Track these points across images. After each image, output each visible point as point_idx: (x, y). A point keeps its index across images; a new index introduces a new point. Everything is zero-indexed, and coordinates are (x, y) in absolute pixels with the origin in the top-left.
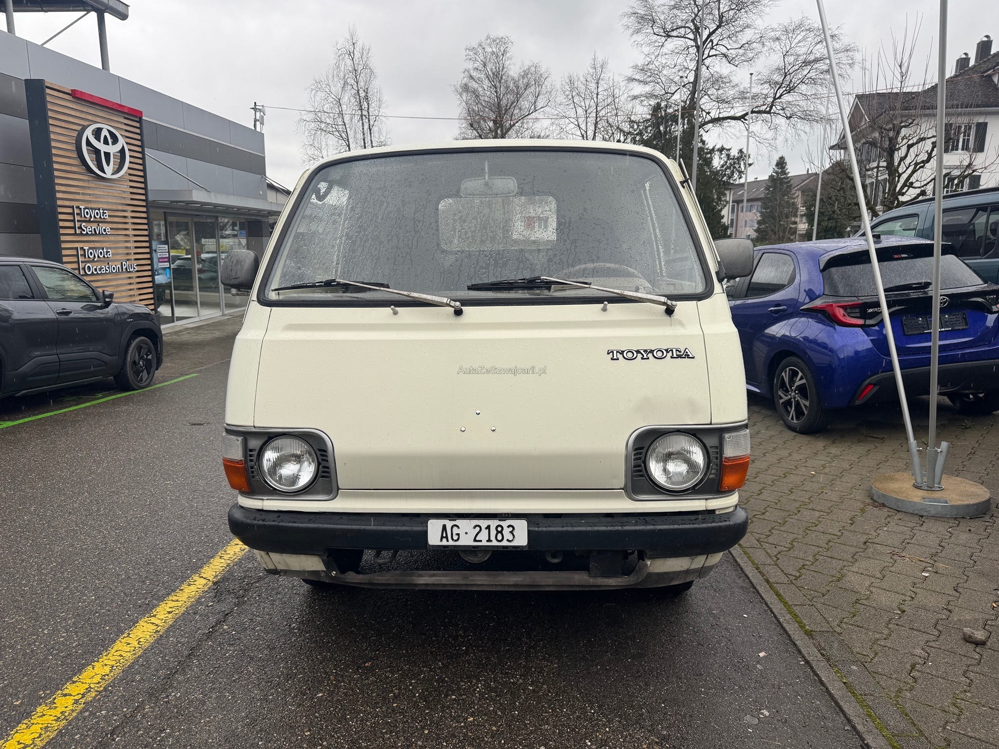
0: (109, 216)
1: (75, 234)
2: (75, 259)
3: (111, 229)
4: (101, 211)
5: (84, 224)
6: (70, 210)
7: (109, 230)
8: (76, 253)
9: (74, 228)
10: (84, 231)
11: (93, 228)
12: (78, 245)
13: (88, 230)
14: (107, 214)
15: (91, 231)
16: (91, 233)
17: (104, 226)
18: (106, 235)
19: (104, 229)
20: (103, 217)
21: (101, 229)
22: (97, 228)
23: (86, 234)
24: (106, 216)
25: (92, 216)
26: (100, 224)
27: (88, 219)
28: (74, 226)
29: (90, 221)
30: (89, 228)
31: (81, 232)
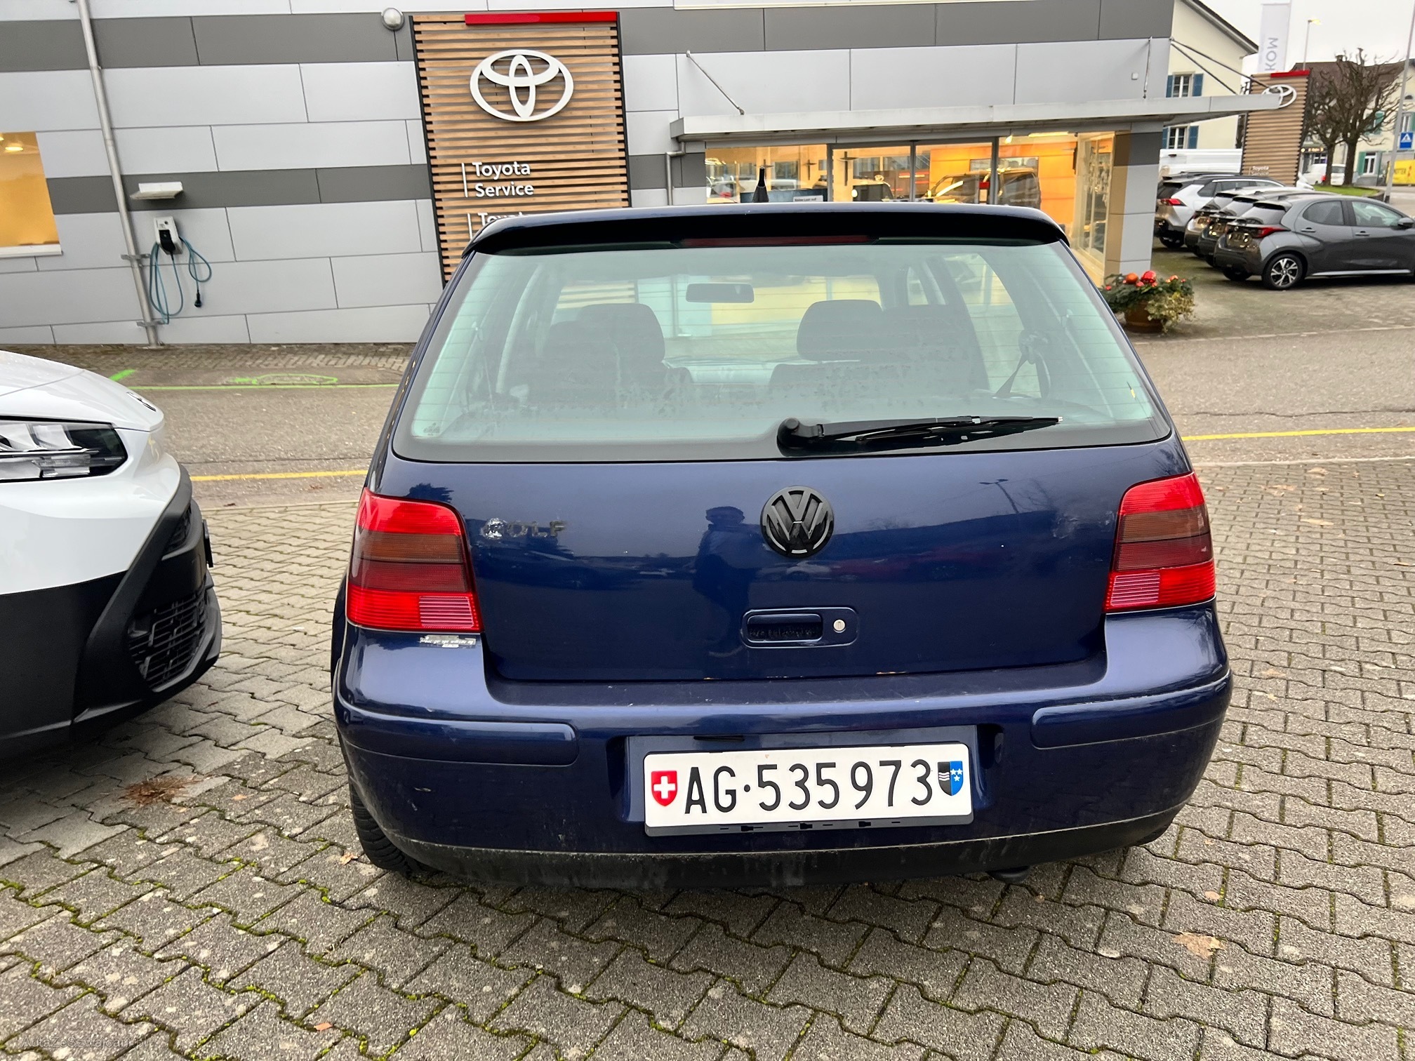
0: (531, 170)
1: (464, 198)
2: (464, 229)
3: (534, 187)
4: (516, 165)
5: (481, 185)
6: (456, 170)
7: (532, 189)
8: (466, 222)
10: (480, 193)
11: (497, 189)
12: (469, 212)
13: (487, 191)
14: (528, 169)
15: (495, 193)
16: (493, 195)
17: (520, 185)
18: (526, 195)
19: (520, 189)
20: (519, 173)
21: (515, 188)
22: (506, 188)
23: (486, 197)
24: (526, 171)
25: (498, 173)
26: (512, 183)
27: (490, 178)
28: (462, 188)
29: (492, 181)
30: (490, 190)
31: (475, 194)
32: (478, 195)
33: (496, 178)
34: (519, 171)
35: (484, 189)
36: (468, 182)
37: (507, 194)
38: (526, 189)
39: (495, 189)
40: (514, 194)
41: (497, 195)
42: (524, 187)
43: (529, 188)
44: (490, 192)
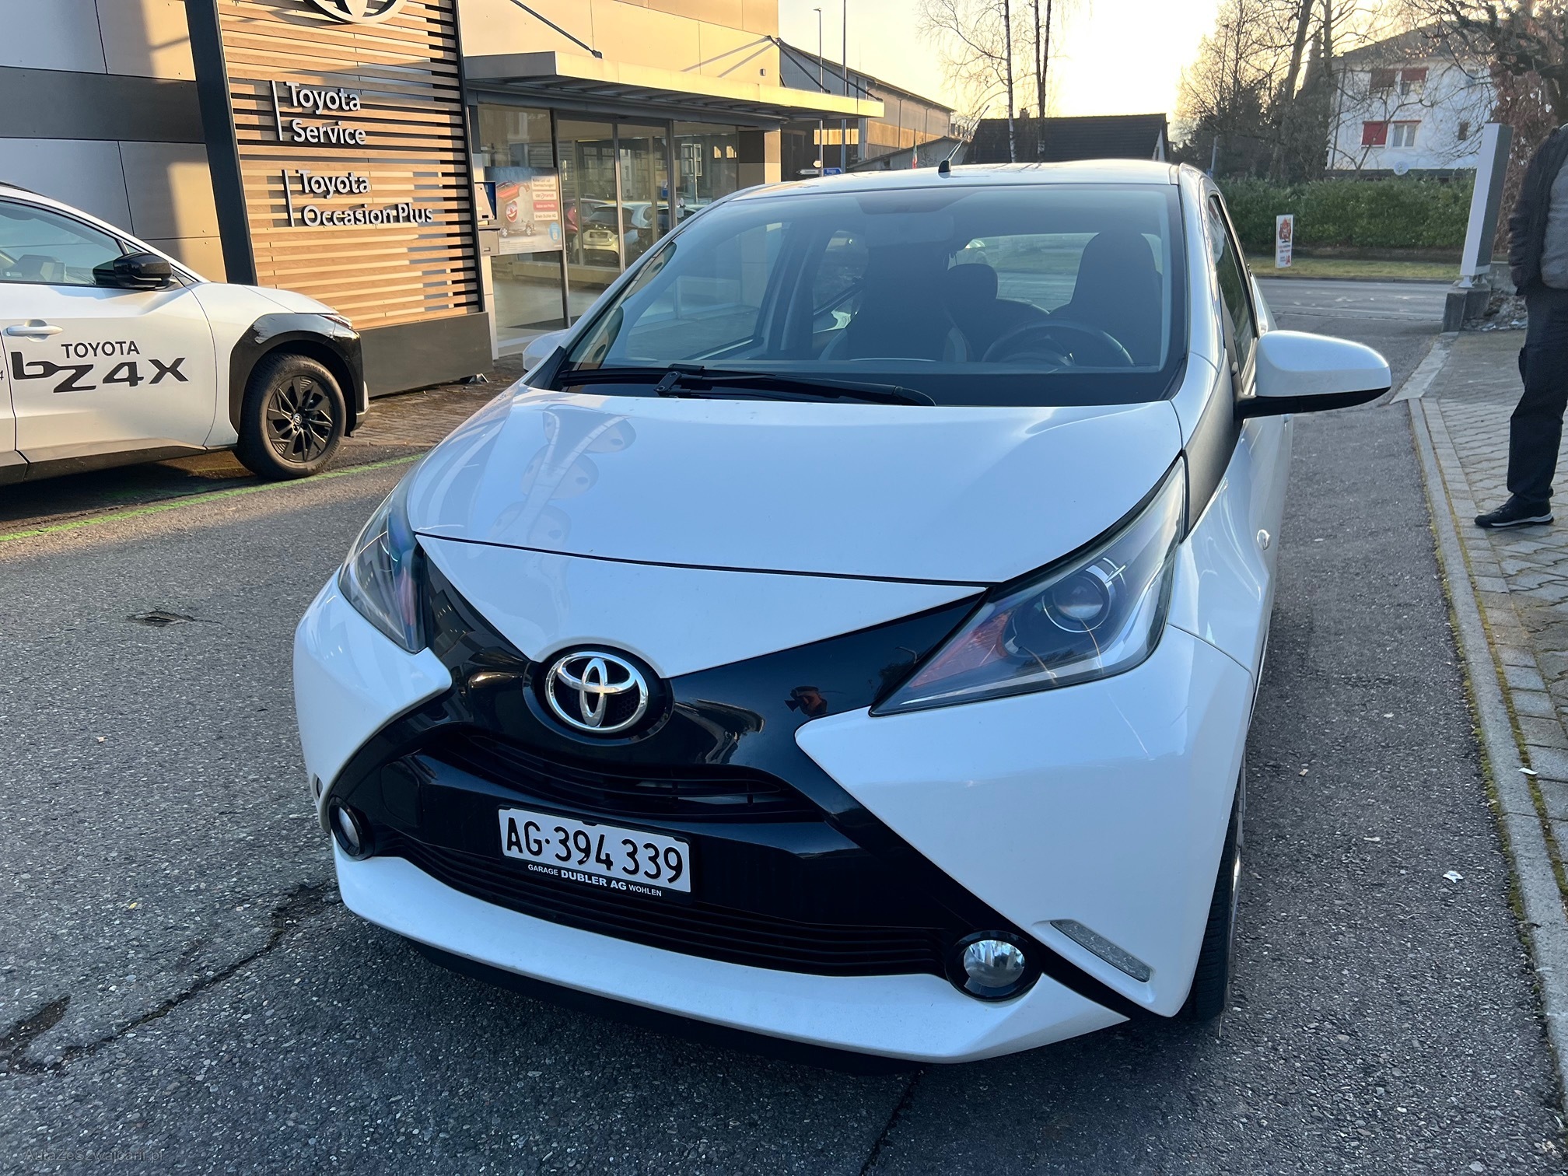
1: (277, 142)
5: (297, 120)
6: (264, 91)
7: (364, 136)
9: (273, 128)
10: (299, 135)
11: (322, 131)
13: (309, 133)
14: (358, 102)
15: (319, 137)
16: (316, 140)
17: (350, 126)
18: (357, 146)
19: (350, 133)
20: (348, 108)
21: (344, 131)
22: (333, 130)
23: (307, 143)
24: (355, 105)
25: (321, 104)
26: (340, 123)
27: (310, 111)
28: (273, 125)
29: (313, 115)
30: (312, 131)
31: (293, 137)
32: (296, 138)
33: (318, 112)
34: (348, 104)
35: (305, 129)
36: (282, 114)
37: (334, 140)
38: (357, 136)
39: (318, 129)
40: (342, 142)
41: (322, 141)
42: (355, 131)
43: (360, 133)
44: (312, 134)
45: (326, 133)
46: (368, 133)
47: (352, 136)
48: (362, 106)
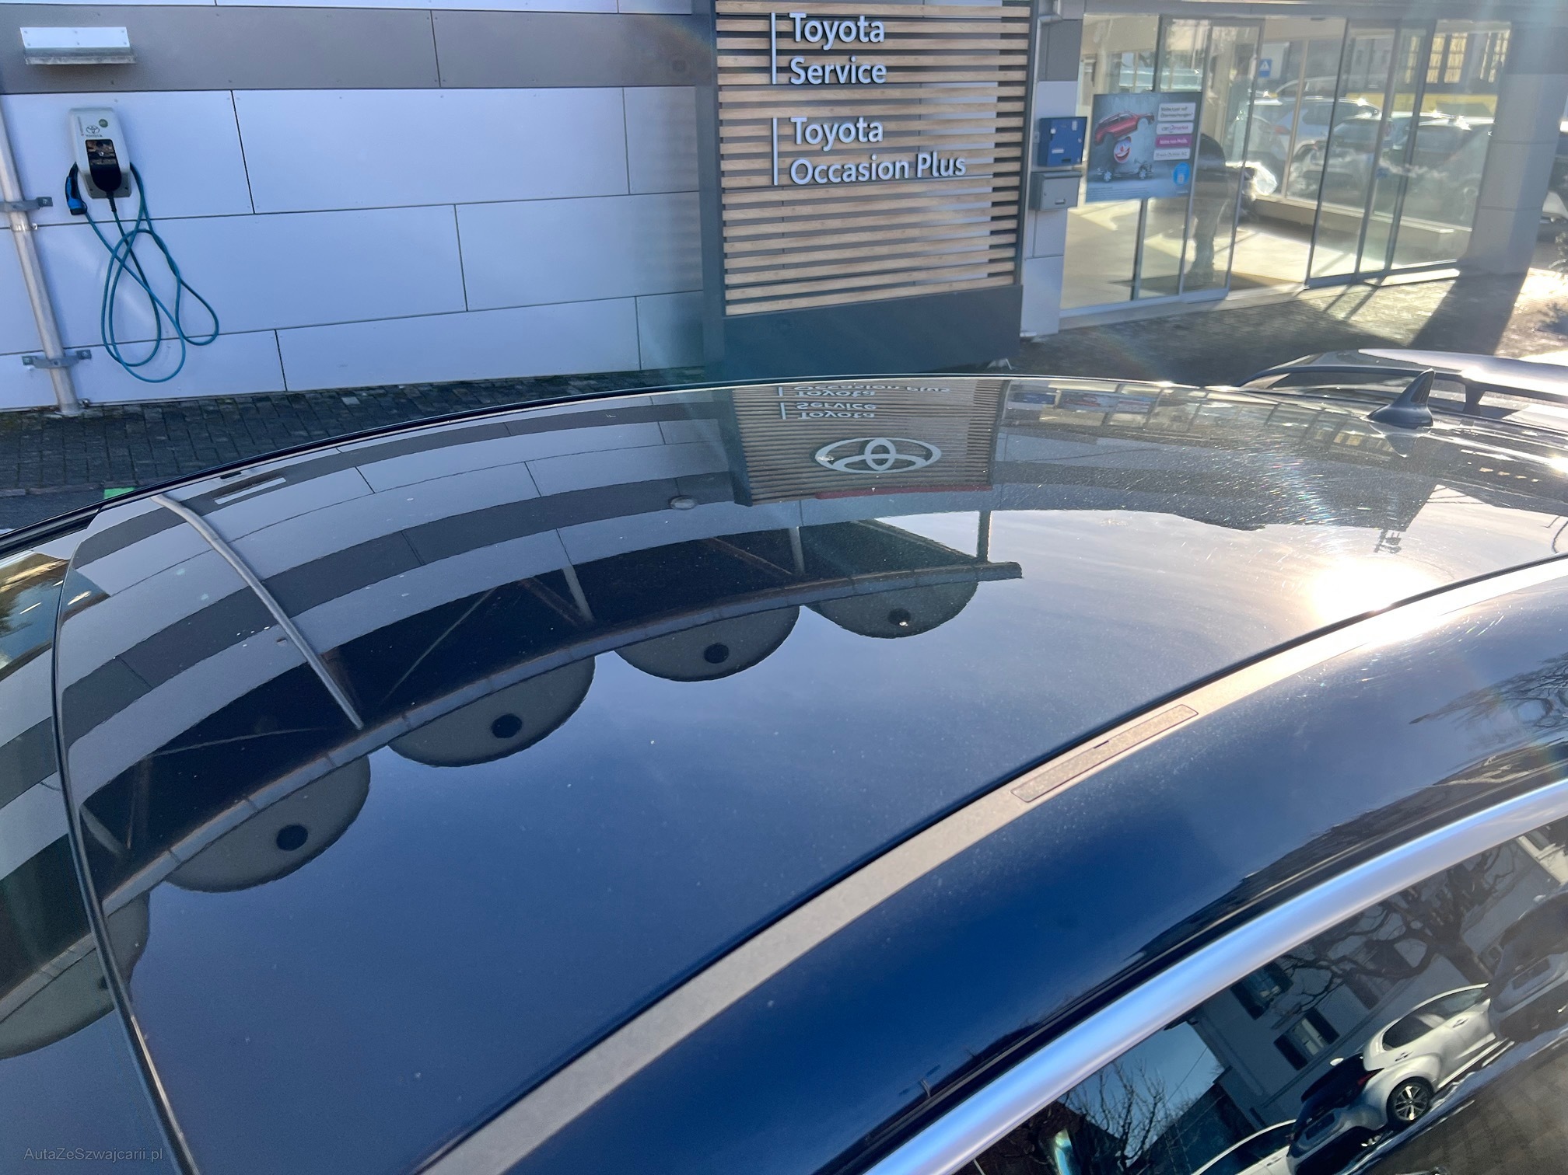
1: (770, 86)
2: (763, 148)
4: (863, 23)
5: (800, 59)
6: (759, 26)
7: (884, 72)
8: (767, 133)
9: (767, 70)
10: (798, 76)
11: (828, 69)
12: (775, 113)
13: (810, 73)
14: (881, 32)
15: (823, 77)
16: (820, 81)
17: (866, 62)
18: (873, 85)
19: (865, 71)
20: (867, 39)
21: (857, 68)
22: (843, 68)
23: (807, 85)
24: (877, 35)
25: (831, 36)
26: (853, 59)
27: (817, 46)
28: (768, 65)
29: (820, 52)
30: (815, 70)
31: (790, 78)
32: (794, 81)
33: (826, 48)
34: (867, 34)
35: (806, 69)
36: (780, 52)
37: (842, 80)
38: (875, 73)
39: (823, 68)
40: (854, 80)
41: (827, 81)
42: (872, 68)
43: (880, 70)
44: (816, 74)
45: (834, 71)
46: (889, 69)
47: (869, 72)
48: (887, 35)
